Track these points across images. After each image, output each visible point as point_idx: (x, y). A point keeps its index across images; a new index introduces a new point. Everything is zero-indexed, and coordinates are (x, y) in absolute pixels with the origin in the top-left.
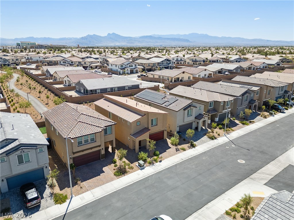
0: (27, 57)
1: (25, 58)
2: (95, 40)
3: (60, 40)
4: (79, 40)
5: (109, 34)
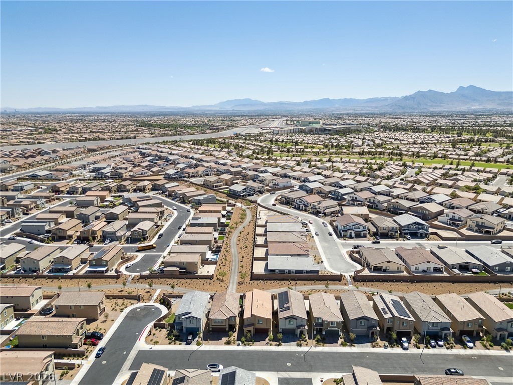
2: (430, 100)
3: (367, 102)
4: (399, 101)
5: (461, 88)
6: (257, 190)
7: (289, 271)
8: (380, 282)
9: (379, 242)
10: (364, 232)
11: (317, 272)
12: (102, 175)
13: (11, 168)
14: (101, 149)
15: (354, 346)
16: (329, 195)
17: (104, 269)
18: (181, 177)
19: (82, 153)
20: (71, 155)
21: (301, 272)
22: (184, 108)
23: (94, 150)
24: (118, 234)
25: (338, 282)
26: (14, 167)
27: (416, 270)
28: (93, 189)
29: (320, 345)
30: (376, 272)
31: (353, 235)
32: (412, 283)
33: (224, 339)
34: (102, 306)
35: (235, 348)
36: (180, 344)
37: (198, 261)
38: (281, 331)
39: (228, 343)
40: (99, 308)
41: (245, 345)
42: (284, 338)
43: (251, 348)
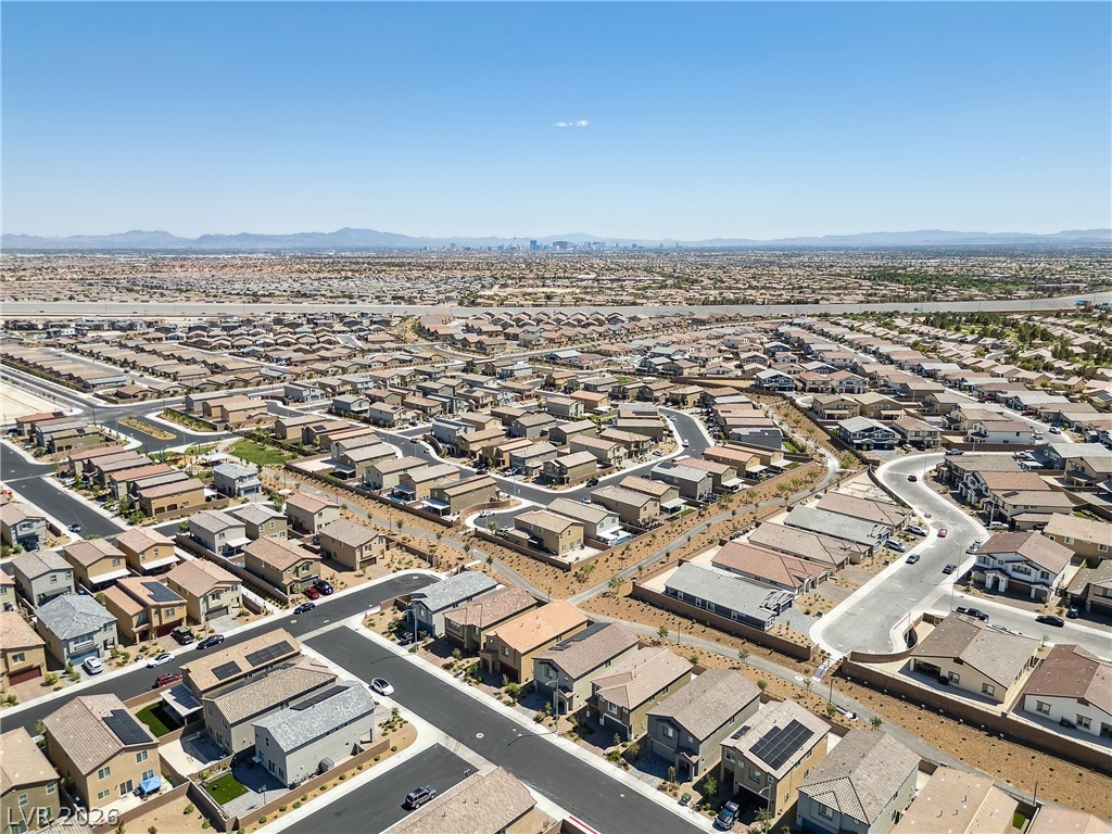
6: (909, 439)
7: (704, 602)
8: (901, 699)
9: (1060, 625)
10: (1038, 587)
11: (760, 624)
12: (650, 367)
14: (717, 320)
15: (627, 769)
16: (1101, 485)
17: (440, 507)
18: (780, 389)
19: (675, 325)
20: (650, 329)
21: (726, 612)
22: (1037, 237)
23: (702, 322)
24: (529, 464)
25: (793, 661)
27: (1040, 709)
28: (600, 389)
29: (571, 737)
30: (918, 675)
31: (1002, 586)
32: (990, 735)
33: (451, 659)
34: (366, 553)
35: (448, 677)
36: (393, 640)
37: (561, 534)
38: (535, 684)
39: (447, 667)
40: (358, 554)
41: (465, 680)
42: (532, 698)
43: (466, 688)
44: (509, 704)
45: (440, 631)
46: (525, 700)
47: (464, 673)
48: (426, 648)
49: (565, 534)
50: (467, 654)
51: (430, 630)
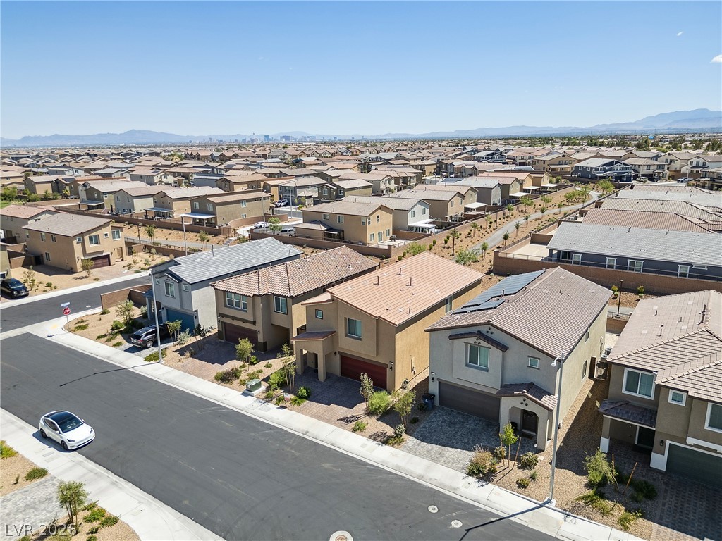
0: (695, 161)
1: (692, 163)
7: (622, 261)
13: (284, 156)
24: (301, 193)
26: (287, 155)
29: (604, 512)
33: (233, 364)
34: (92, 248)
35: (230, 397)
36: (118, 345)
37: (368, 217)
38: (434, 388)
39: (225, 379)
40: (77, 248)
41: (268, 399)
42: (435, 420)
43: (272, 414)
44: (386, 441)
45: (209, 321)
46: (420, 427)
47: (264, 386)
48: (182, 352)
49: (373, 218)
50: (265, 351)
51: (189, 322)
